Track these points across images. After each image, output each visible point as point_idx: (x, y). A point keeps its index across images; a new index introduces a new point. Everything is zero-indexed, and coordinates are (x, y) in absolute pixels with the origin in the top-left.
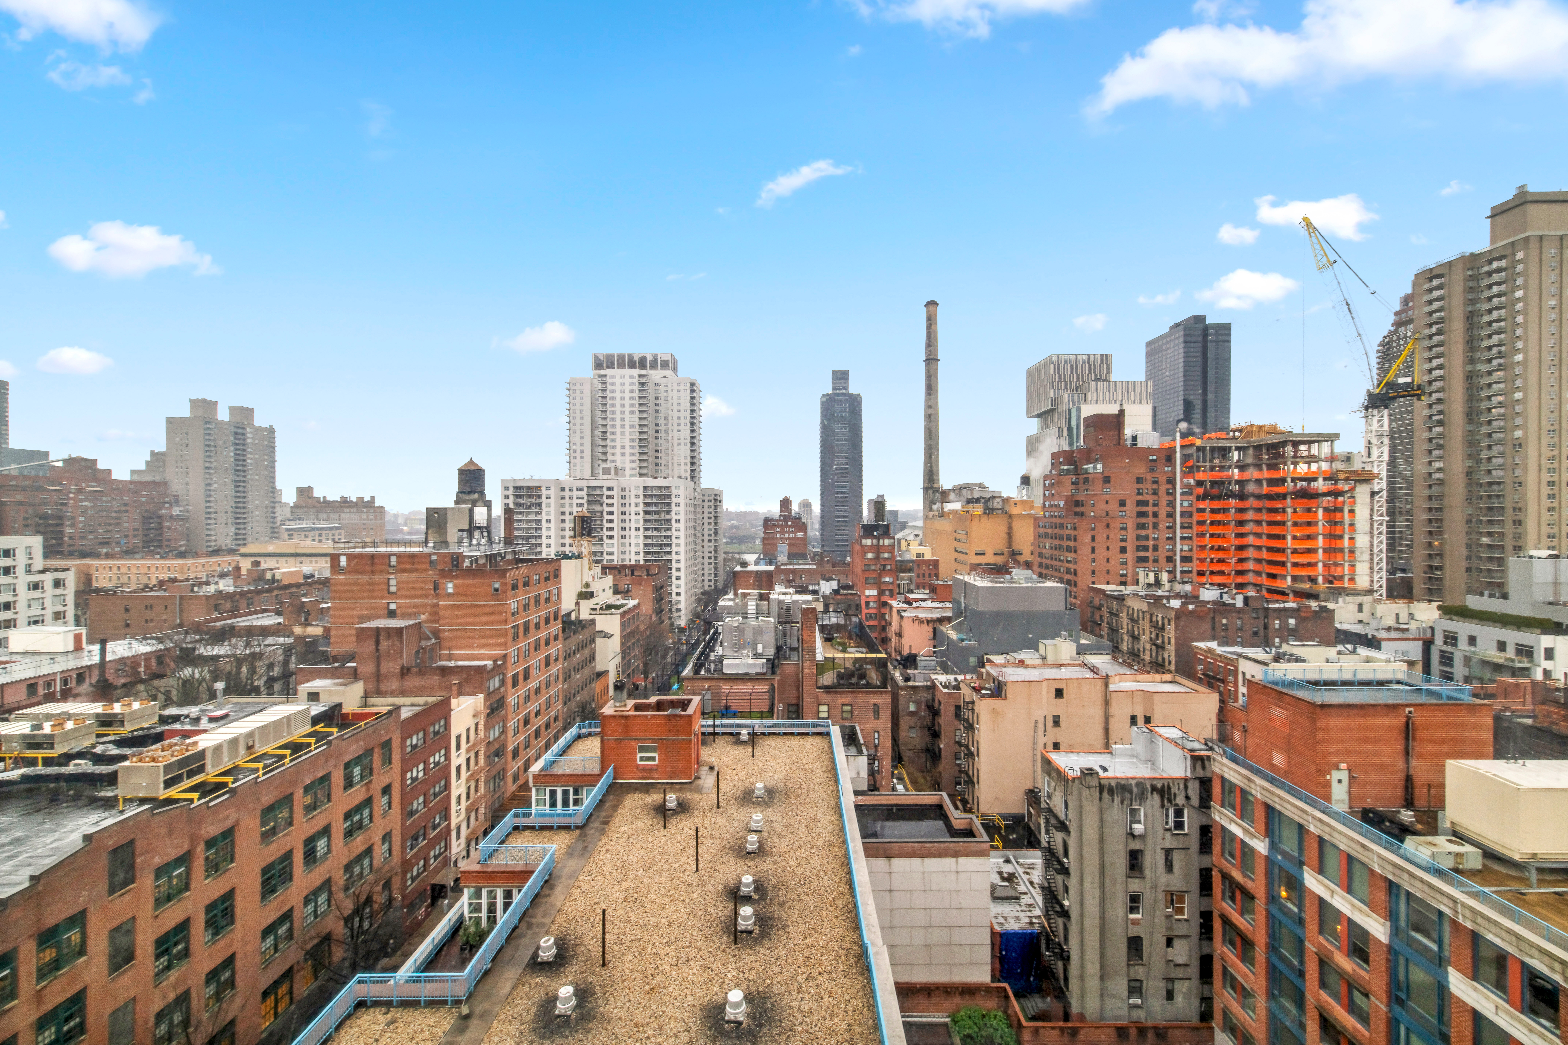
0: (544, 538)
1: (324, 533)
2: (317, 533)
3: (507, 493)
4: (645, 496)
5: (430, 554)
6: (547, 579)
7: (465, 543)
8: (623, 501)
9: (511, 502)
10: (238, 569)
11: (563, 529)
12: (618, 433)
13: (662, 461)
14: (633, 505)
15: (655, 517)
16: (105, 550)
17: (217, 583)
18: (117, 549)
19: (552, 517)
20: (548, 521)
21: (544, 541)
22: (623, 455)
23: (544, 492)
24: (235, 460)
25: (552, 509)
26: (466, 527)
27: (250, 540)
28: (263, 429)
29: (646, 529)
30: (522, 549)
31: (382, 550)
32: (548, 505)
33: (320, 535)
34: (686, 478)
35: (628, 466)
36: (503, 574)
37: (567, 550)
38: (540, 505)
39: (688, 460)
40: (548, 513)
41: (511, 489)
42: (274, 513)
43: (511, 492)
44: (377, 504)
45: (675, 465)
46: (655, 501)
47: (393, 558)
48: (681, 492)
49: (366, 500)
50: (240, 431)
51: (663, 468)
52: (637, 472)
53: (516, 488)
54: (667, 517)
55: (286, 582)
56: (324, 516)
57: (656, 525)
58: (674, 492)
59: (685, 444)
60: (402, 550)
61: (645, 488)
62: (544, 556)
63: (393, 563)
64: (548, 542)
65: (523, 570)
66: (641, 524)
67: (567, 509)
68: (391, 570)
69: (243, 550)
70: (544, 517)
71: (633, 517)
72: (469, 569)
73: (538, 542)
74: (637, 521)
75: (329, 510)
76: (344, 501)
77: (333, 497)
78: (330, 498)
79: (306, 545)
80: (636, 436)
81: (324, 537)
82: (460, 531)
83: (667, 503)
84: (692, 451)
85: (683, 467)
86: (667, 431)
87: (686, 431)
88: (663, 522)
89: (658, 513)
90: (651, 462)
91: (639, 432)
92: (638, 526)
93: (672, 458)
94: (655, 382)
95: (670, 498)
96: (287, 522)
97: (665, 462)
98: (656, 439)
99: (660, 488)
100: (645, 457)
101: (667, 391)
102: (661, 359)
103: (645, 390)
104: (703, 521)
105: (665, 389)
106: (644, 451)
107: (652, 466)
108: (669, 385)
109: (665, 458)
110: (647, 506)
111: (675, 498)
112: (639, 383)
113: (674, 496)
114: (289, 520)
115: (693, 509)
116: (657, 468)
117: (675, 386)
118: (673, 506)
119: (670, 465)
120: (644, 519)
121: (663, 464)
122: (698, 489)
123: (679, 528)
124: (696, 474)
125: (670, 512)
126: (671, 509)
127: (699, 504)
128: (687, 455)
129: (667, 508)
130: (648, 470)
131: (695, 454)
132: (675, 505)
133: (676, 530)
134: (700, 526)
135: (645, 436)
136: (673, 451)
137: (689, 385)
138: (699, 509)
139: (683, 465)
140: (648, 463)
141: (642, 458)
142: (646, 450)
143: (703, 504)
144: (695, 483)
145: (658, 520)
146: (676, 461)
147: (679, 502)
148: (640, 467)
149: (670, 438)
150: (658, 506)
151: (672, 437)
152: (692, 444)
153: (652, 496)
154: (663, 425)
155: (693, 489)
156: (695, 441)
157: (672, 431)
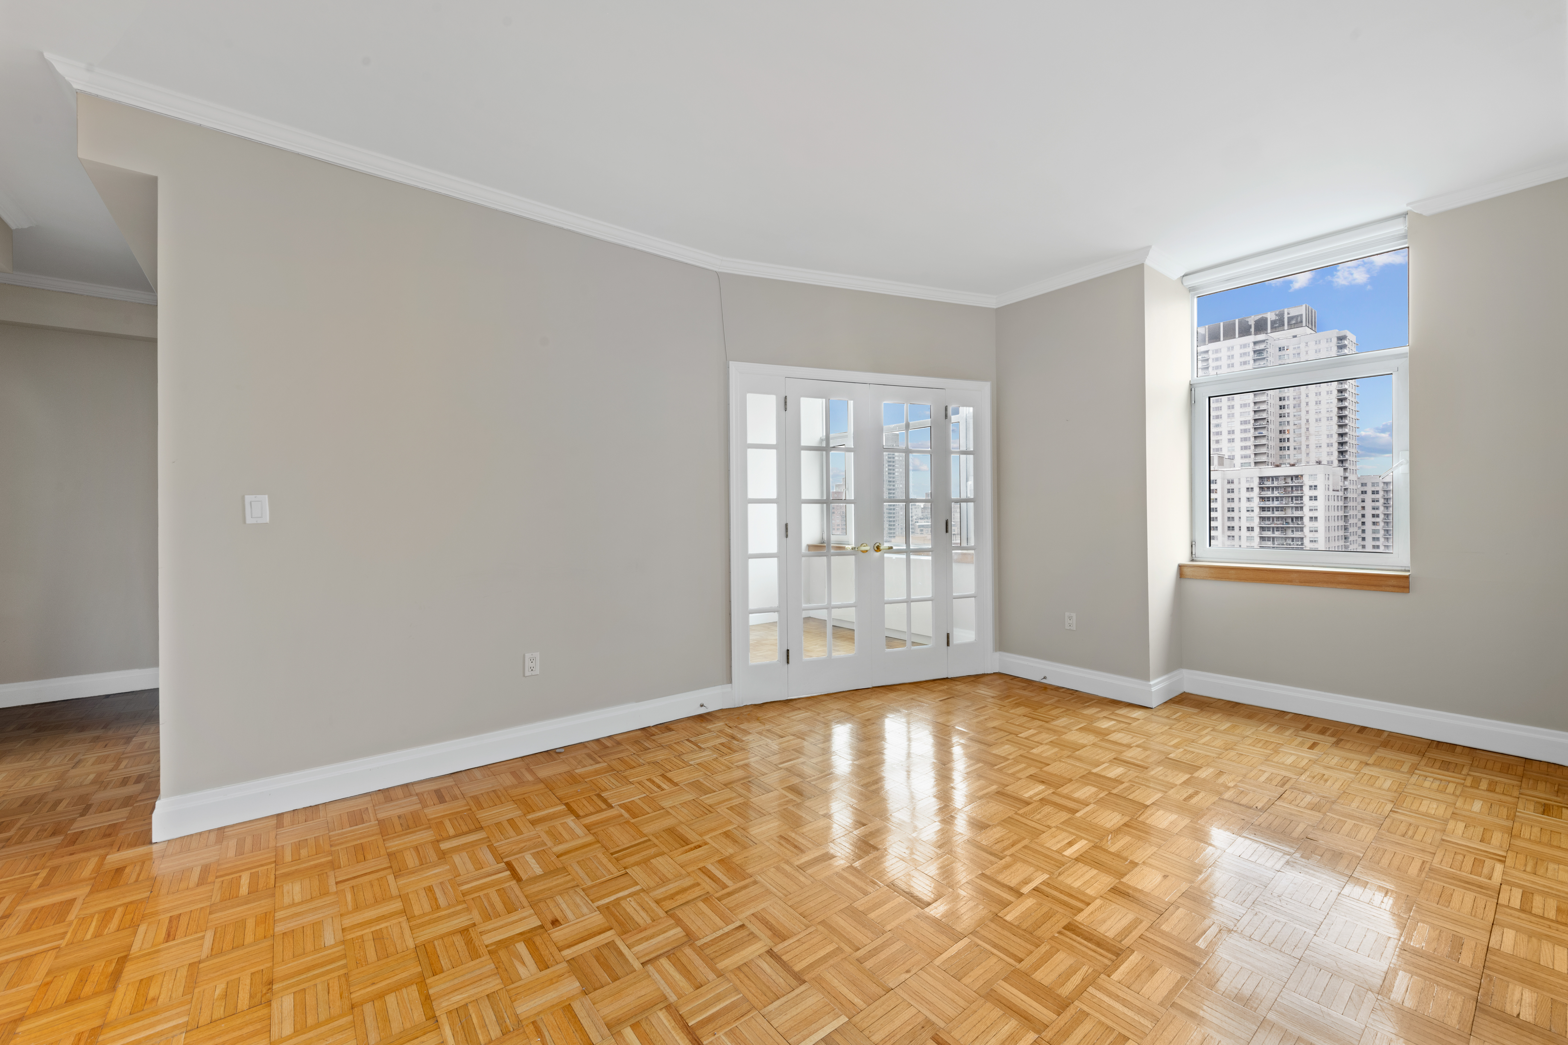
4: (1262, 489)
8: (1230, 496)
12: (1225, 416)
13: (1291, 444)
14: (1244, 500)
15: (1277, 514)
22: (1231, 441)
29: (1262, 529)
34: (1330, 463)
35: (1238, 453)
39: (1335, 439)
45: (1312, 447)
46: (1277, 494)
48: (1320, 482)
51: (1291, 452)
52: (1252, 460)
54: (1297, 514)
57: (1279, 524)
58: (1307, 482)
59: (1329, 419)
61: (1261, 478)
66: (1256, 523)
71: (1244, 514)
74: (1249, 519)
80: (1251, 417)
83: (1296, 497)
84: (1340, 426)
85: (1325, 449)
86: (1299, 405)
87: (1331, 401)
88: (1290, 521)
89: (1283, 509)
90: (1272, 446)
91: (1255, 411)
92: (1252, 526)
93: (1307, 438)
94: (1280, 346)
95: (1302, 490)
96: (919, 521)
97: (1295, 444)
98: (1280, 417)
99: (1286, 477)
100: (1263, 441)
101: (1299, 354)
102: (1289, 316)
103: (1264, 358)
104: (1363, 520)
105: (1295, 352)
106: (1262, 433)
107: (1274, 452)
108: (1302, 345)
109: (1296, 439)
110: (1265, 501)
111: (1310, 489)
112: (1255, 352)
113: (1308, 488)
114: (921, 519)
115: (1341, 503)
116: (1281, 453)
117: (1312, 344)
118: (1306, 499)
119: (1304, 448)
120: (1260, 517)
121: (1292, 448)
122: (1352, 477)
123: (1316, 529)
124: (1347, 457)
125: (1302, 508)
126: (1302, 503)
127: (1355, 496)
128: (1331, 433)
129: (1297, 502)
130: (1268, 456)
131: (1347, 430)
132: (1308, 498)
133: (1310, 531)
134: (1356, 526)
135: (1264, 415)
136: (1308, 429)
137: (1335, 340)
138: (1354, 504)
139: (1324, 445)
140: (1268, 448)
141: (1258, 442)
142: (1264, 432)
143: (1363, 496)
144: (1345, 470)
145: (1282, 518)
146: (1313, 441)
147: (1315, 495)
148: (1255, 454)
149: (1303, 413)
150: (1282, 500)
151: (1307, 412)
152: (1341, 418)
153: (1273, 488)
154: (1291, 398)
155: (1340, 478)
156: (1346, 413)
157: (1307, 404)
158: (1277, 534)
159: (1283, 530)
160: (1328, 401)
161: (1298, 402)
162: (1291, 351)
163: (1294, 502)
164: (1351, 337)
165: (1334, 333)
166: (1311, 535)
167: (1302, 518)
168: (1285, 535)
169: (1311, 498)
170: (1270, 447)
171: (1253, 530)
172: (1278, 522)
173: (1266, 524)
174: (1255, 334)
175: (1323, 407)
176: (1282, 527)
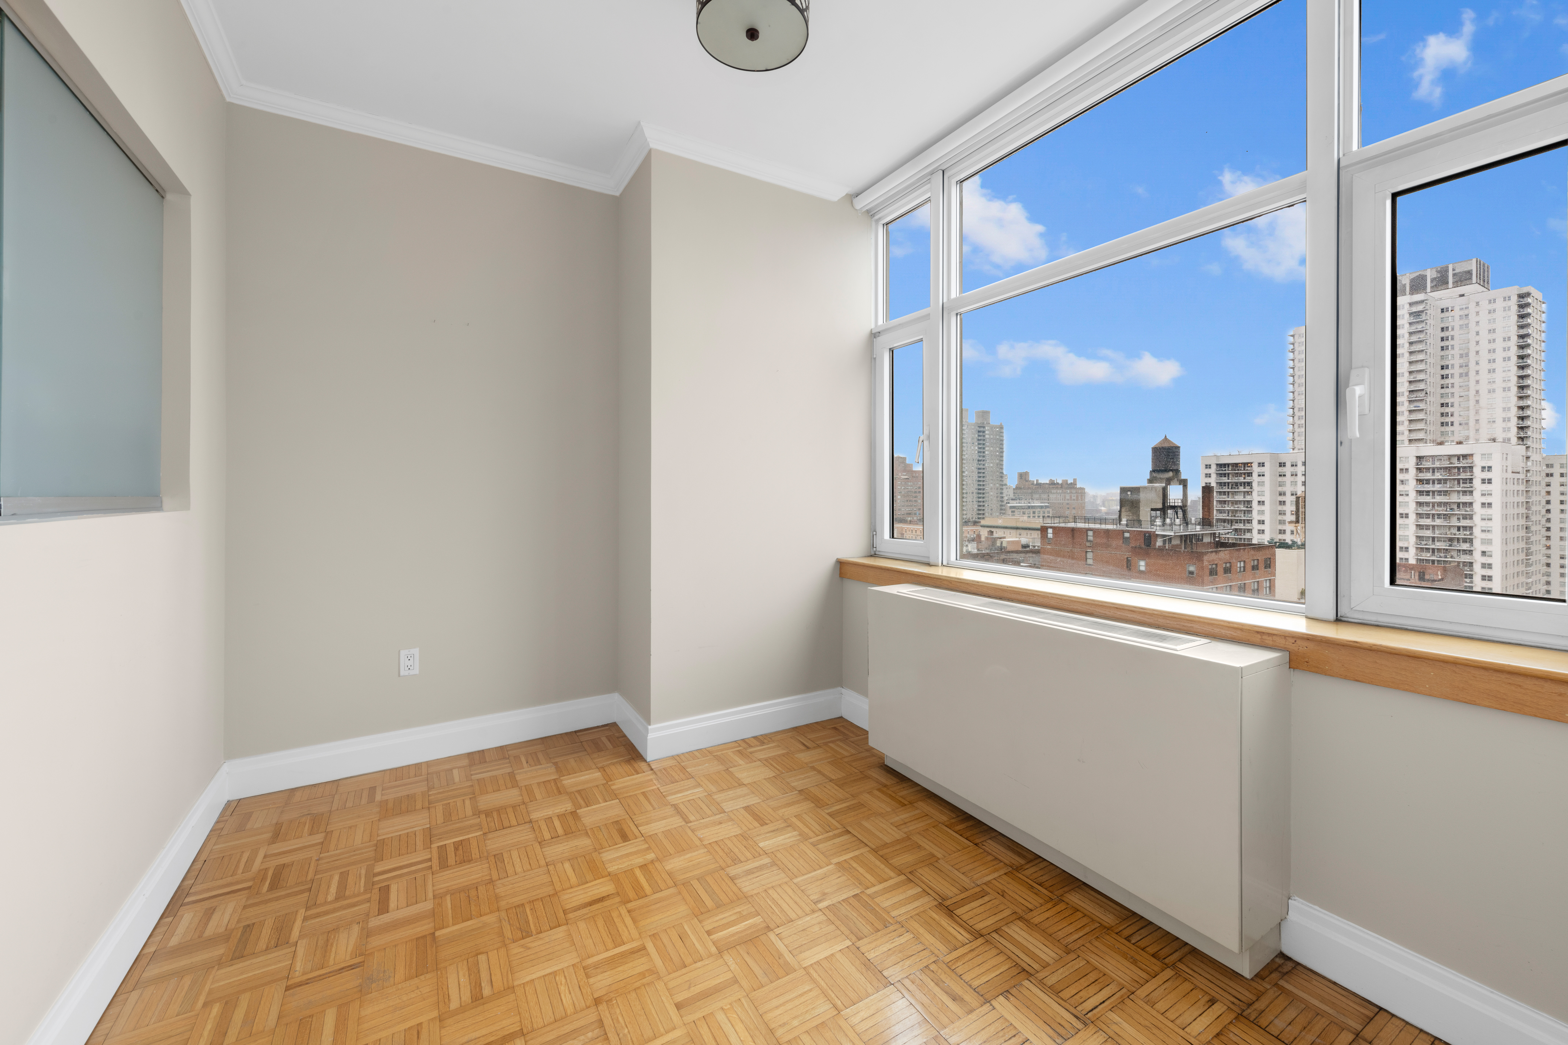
0: (1255, 522)
1: (1037, 510)
2: (1031, 511)
3: (1208, 471)
4: (1419, 470)
5: (1123, 532)
6: (1255, 568)
7: (1158, 522)
9: (1213, 481)
10: (979, 536)
11: (1282, 513)
13: (1456, 419)
15: (1438, 499)
16: (909, 519)
17: (967, 546)
18: (915, 518)
19: (1267, 498)
20: (1261, 503)
21: (1256, 526)
23: (1256, 469)
24: (979, 452)
25: (1267, 488)
26: (1160, 506)
27: (987, 514)
28: (996, 427)
29: (1420, 515)
30: (1225, 532)
31: (1081, 525)
32: (1261, 484)
33: (1034, 513)
34: (1508, 440)
36: (1199, 556)
37: (1288, 538)
38: (1249, 484)
39: (1514, 412)
40: (1261, 494)
41: (1214, 467)
42: (1002, 493)
43: (1213, 470)
44: (1078, 486)
45: (1484, 422)
46: (1438, 476)
47: (1090, 533)
48: (1496, 463)
49: (1069, 482)
50: (982, 429)
51: (1456, 428)
53: (1220, 466)
54: (1465, 499)
55: (1010, 548)
56: (1037, 496)
57: (1441, 510)
58: (1478, 462)
59: (1506, 389)
60: (1097, 526)
61: (1419, 458)
62: (1255, 541)
63: (1090, 538)
64: (1261, 527)
65: (1224, 554)
67: (1288, 489)
68: (1088, 544)
69: (983, 522)
70: (1255, 498)
72: (1161, 549)
73: (1248, 526)
75: (1040, 491)
76: (1053, 484)
77: (1044, 480)
78: (1041, 481)
79: (1024, 520)
81: (1036, 515)
82: (1152, 510)
83: (1463, 479)
84: (1521, 398)
85: (1500, 424)
86: (1467, 374)
87: (1509, 368)
88: (1455, 507)
89: (1446, 493)
90: (1432, 422)
91: (1410, 382)
92: (1406, 512)
93: (1477, 412)
94: (1442, 308)
95: (1472, 471)
96: (1011, 501)
97: (1461, 419)
98: (1442, 388)
99: (1450, 457)
100: (1420, 416)
101: (1467, 315)
102: (1454, 272)
103: (1422, 322)
104: (1548, 507)
105: (1463, 313)
106: (1419, 407)
107: (1434, 428)
108: (1472, 306)
109: (1462, 413)
110: (1423, 484)
111: (1482, 471)
112: (1411, 314)
113: (1480, 469)
114: (1012, 500)
115: (1522, 487)
116: (1443, 429)
117: (1484, 304)
118: (1477, 482)
119: (1472, 423)
120: (1417, 503)
121: (1456, 424)
122: (1535, 457)
123: (1489, 517)
124: (1529, 433)
125: (1471, 492)
126: (1472, 487)
127: (1538, 479)
128: (1509, 406)
129: (1465, 485)
130: (1426, 433)
131: (1529, 402)
132: (1480, 481)
133: (1482, 519)
134: (1540, 514)
135: (1421, 386)
136: (1477, 402)
137: (1515, 298)
138: (1538, 488)
139: (1499, 421)
140: (1426, 423)
141: (1414, 417)
142: (1422, 406)
143: (1548, 479)
144: (1528, 448)
145: (1447, 503)
146: (1484, 416)
147: (1489, 477)
148: (1410, 431)
149: (1472, 383)
150: (1446, 483)
151: (1477, 382)
152: (1522, 388)
153: (1434, 469)
154: (1457, 366)
155: (1521, 457)
156: (1528, 382)
157: (1477, 372)
158: (1438, 522)
159: (1446, 517)
160: (1504, 369)
161: (1466, 371)
162: (1457, 313)
163: (1462, 485)
164: (1536, 294)
165: (1514, 291)
166: (1484, 523)
167: (1471, 504)
168: (1449, 523)
169: (1483, 481)
170: (1428, 423)
171: (1408, 517)
172: (1441, 509)
173: (1424, 510)
174: (1412, 293)
175: (1499, 376)
176: (1445, 515)
